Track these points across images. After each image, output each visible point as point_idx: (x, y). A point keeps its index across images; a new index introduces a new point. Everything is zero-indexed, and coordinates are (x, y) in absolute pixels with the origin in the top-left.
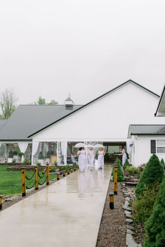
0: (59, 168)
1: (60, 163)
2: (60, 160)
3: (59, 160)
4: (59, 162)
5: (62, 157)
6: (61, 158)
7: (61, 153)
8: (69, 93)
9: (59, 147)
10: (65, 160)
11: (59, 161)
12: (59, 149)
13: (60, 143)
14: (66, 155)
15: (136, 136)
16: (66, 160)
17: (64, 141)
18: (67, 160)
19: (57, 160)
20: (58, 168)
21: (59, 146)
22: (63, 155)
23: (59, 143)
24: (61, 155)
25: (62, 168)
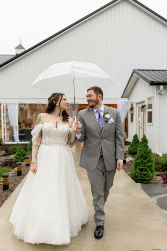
0: (4, 150)
1: (8, 140)
2: (8, 134)
3: (5, 134)
4: (6, 138)
5: (11, 129)
6: (10, 132)
7: (8, 123)
8: (20, 38)
9: (4, 113)
10: (16, 134)
11: (7, 136)
12: (4, 116)
13: (7, 105)
14: (17, 125)
15: (162, 87)
16: (18, 135)
17: (12, 103)
18: (19, 133)
19: (3, 134)
20: (3, 148)
21: (4, 111)
22: (12, 126)
23: (4, 106)
24: (8, 127)
25: (10, 149)
